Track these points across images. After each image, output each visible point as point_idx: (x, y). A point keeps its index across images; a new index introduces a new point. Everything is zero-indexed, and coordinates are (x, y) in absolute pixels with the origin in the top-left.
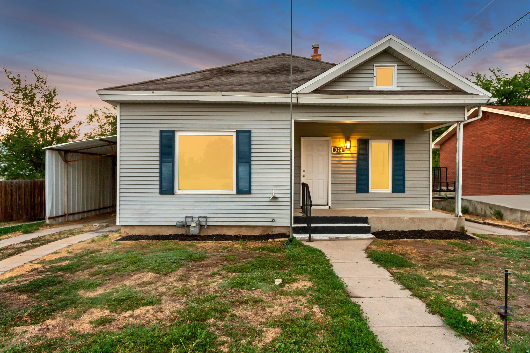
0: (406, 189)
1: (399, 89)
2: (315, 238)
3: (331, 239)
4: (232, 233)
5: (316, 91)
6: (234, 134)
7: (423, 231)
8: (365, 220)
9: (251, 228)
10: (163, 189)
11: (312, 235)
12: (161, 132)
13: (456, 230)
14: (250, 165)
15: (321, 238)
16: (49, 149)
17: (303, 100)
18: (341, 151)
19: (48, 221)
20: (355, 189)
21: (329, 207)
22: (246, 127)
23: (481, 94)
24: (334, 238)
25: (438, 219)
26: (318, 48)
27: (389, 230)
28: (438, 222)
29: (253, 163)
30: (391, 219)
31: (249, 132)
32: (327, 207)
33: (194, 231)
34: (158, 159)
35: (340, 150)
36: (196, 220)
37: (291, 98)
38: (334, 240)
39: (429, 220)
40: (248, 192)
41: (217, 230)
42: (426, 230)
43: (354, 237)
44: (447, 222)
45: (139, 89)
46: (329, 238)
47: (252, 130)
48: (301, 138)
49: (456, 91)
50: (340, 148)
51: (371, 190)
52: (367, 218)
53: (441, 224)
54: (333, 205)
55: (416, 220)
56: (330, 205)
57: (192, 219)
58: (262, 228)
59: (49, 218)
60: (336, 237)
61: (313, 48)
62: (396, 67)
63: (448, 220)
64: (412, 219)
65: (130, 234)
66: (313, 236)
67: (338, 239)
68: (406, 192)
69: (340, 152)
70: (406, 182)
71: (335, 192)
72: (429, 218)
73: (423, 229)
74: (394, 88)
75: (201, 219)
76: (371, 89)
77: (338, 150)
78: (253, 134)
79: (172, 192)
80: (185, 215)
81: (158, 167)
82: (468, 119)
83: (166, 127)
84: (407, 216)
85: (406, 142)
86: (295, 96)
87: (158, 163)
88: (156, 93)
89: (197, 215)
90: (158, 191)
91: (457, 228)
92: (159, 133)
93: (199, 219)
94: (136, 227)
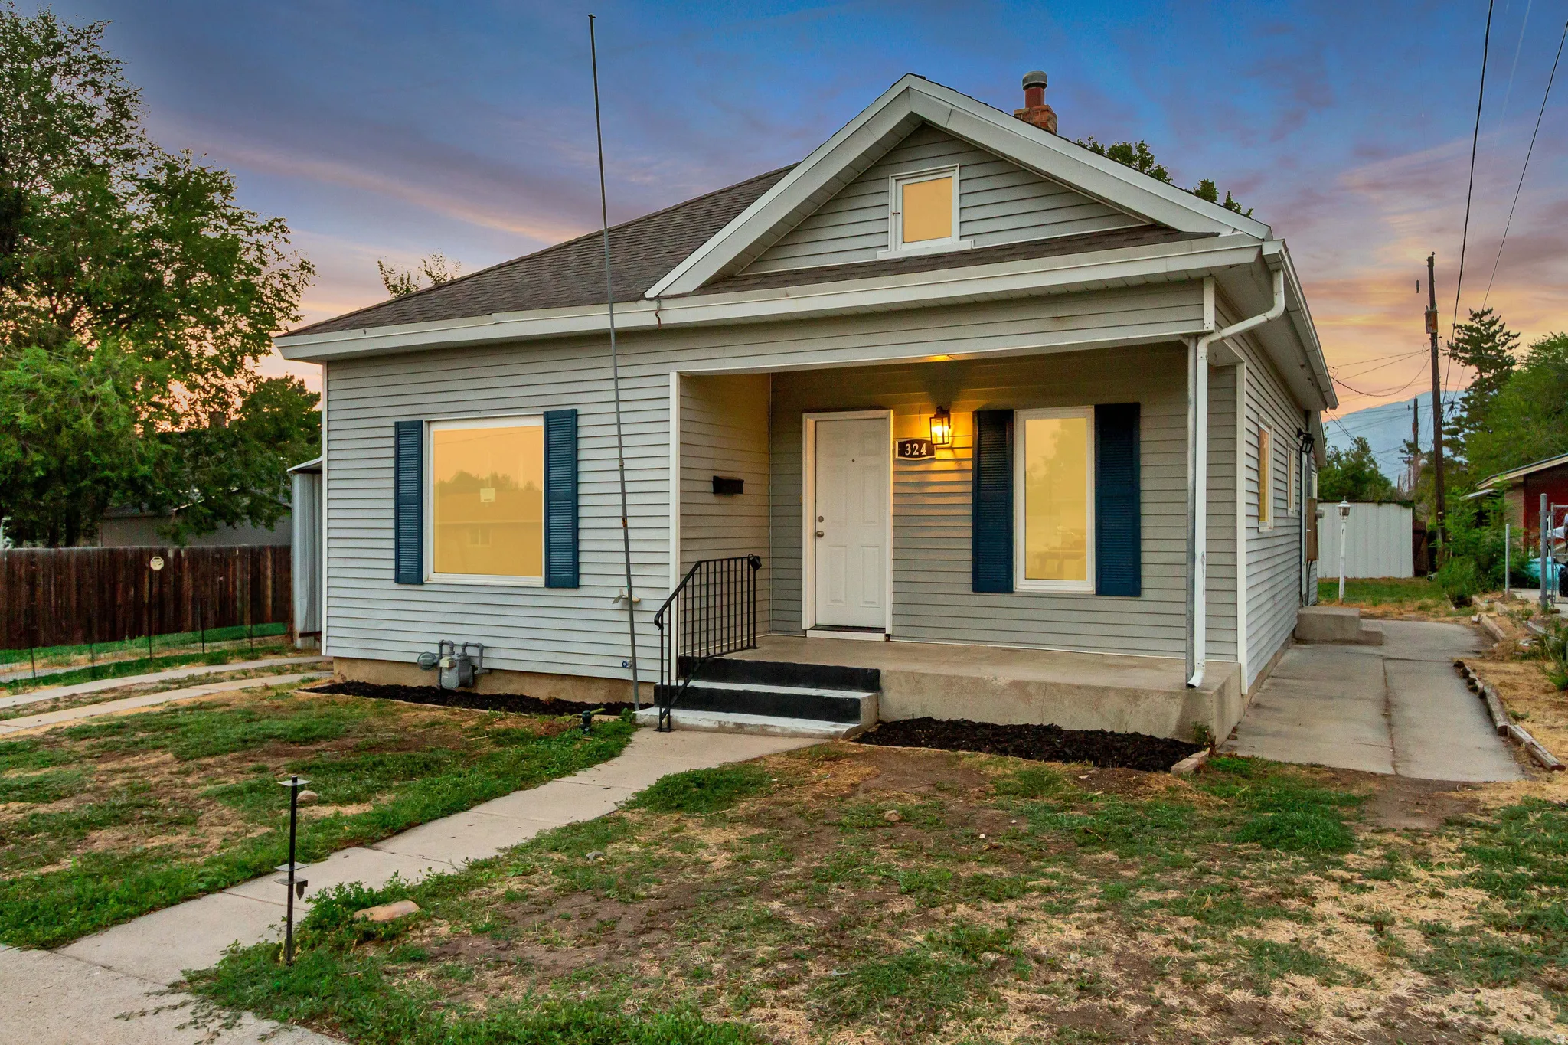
2: (682, 721)
3: (722, 729)
4: (542, 692)
5: (716, 284)
6: (540, 422)
7: (1053, 731)
8: (870, 680)
9: (585, 683)
10: (402, 571)
11: (674, 713)
12: (398, 426)
13: (1176, 738)
14: (576, 508)
15: (696, 723)
17: (677, 315)
18: (924, 451)
19: (299, 642)
20: (969, 578)
21: (888, 636)
22: (567, 402)
23: (1225, 233)
24: (731, 725)
25: (1112, 694)
26: (1044, 86)
27: (945, 719)
28: (1112, 703)
29: (582, 501)
30: (950, 682)
31: (574, 414)
32: (881, 637)
33: (450, 680)
34: (391, 494)
35: (919, 450)
36: (458, 651)
38: (730, 732)
39: (1076, 691)
40: (573, 582)
41: (511, 682)
42: (1067, 726)
43: (784, 729)
44: (1143, 705)
46: (717, 726)
47: (581, 410)
48: (804, 416)
49: (1155, 231)
50: (920, 442)
51: (1021, 584)
52: (877, 672)
53: (1122, 711)
54: (899, 631)
55: (1032, 690)
56: (888, 631)
57: (452, 648)
58: (607, 684)
59: (302, 635)
60: (735, 724)
61: (1025, 88)
62: (960, 171)
63: (1147, 698)
64: (1019, 686)
65: (348, 679)
66: (679, 715)
67: (740, 728)
69: (920, 455)
71: (905, 587)
72: (1079, 687)
73: (1058, 723)
74: (952, 243)
75: (470, 652)
76: (882, 255)
77: (913, 450)
78: (582, 421)
79: (418, 579)
80: (438, 639)
81: (392, 514)
83: (406, 414)
84: (1005, 675)
85: (1144, 412)
86: (654, 306)
87: (392, 504)
88: (373, 332)
89: (462, 641)
90: (392, 575)
91: (1181, 728)
92: (393, 429)
93: (464, 649)
94: (359, 664)
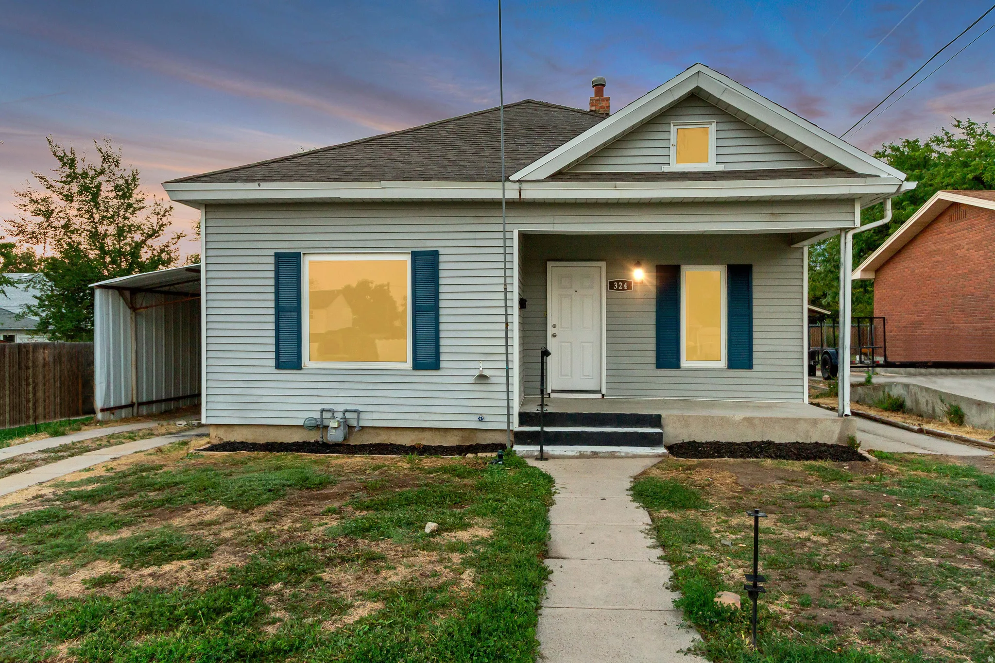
0: (755, 362)
1: (720, 168)
2: (551, 453)
3: (582, 456)
4: (406, 440)
5: (557, 176)
6: (408, 259)
7: (770, 443)
8: (656, 421)
9: (442, 433)
10: (282, 360)
11: (545, 448)
12: (277, 256)
13: (838, 443)
14: (437, 316)
15: (562, 453)
16: (100, 287)
17: (531, 193)
18: (626, 287)
19: (99, 416)
21: (603, 395)
22: (429, 246)
23: (883, 176)
24: (589, 453)
25: (802, 422)
26: (604, 85)
27: (704, 441)
28: (802, 427)
29: (442, 312)
30: (706, 420)
31: (436, 254)
32: (599, 396)
33: (335, 436)
34: (272, 304)
35: (622, 286)
36: (339, 415)
37: (504, 189)
38: (588, 457)
39: (783, 422)
40: (435, 365)
41: (378, 435)
42: (777, 441)
43: (627, 453)
44: (820, 426)
45: (235, 180)
46: (578, 454)
47: (441, 251)
48: (550, 264)
49: (834, 170)
50: (623, 282)
51: (684, 363)
52: (659, 416)
53: (808, 431)
54: (610, 392)
55: (756, 422)
56: (604, 392)
57: (333, 414)
58: (460, 433)
59: (102, 410)
60: (592, 452)
61: (593, 87)
62: (714, 124)
63: (822, 422)
64: (749, 421)
65: (225, 440)
66: (549, 449)
67: (595, 455)
68: (755, 368)
69: (623, 289)
70: (755, 348)
71: (614, 366)
72: (783, 419)
73: (772, 440)
74: (711, 166)
75: (348, 415)
76: (666, 169)
77: (619, 286)
78: (442, 258)
79: (297, 365)
80: (320, 407)
81: (273, 319)
82: (862, 224)
83: (285, 247)
84: (739, 415)
85: (754, 269)
86: (517, 186)
87: (273, 311)
88: (265, 185)
89: (342, 408)
90: (273, 363)
91: (840, 439)
92: (273, 258)
93: (344, 414)
94: (236, 428)
